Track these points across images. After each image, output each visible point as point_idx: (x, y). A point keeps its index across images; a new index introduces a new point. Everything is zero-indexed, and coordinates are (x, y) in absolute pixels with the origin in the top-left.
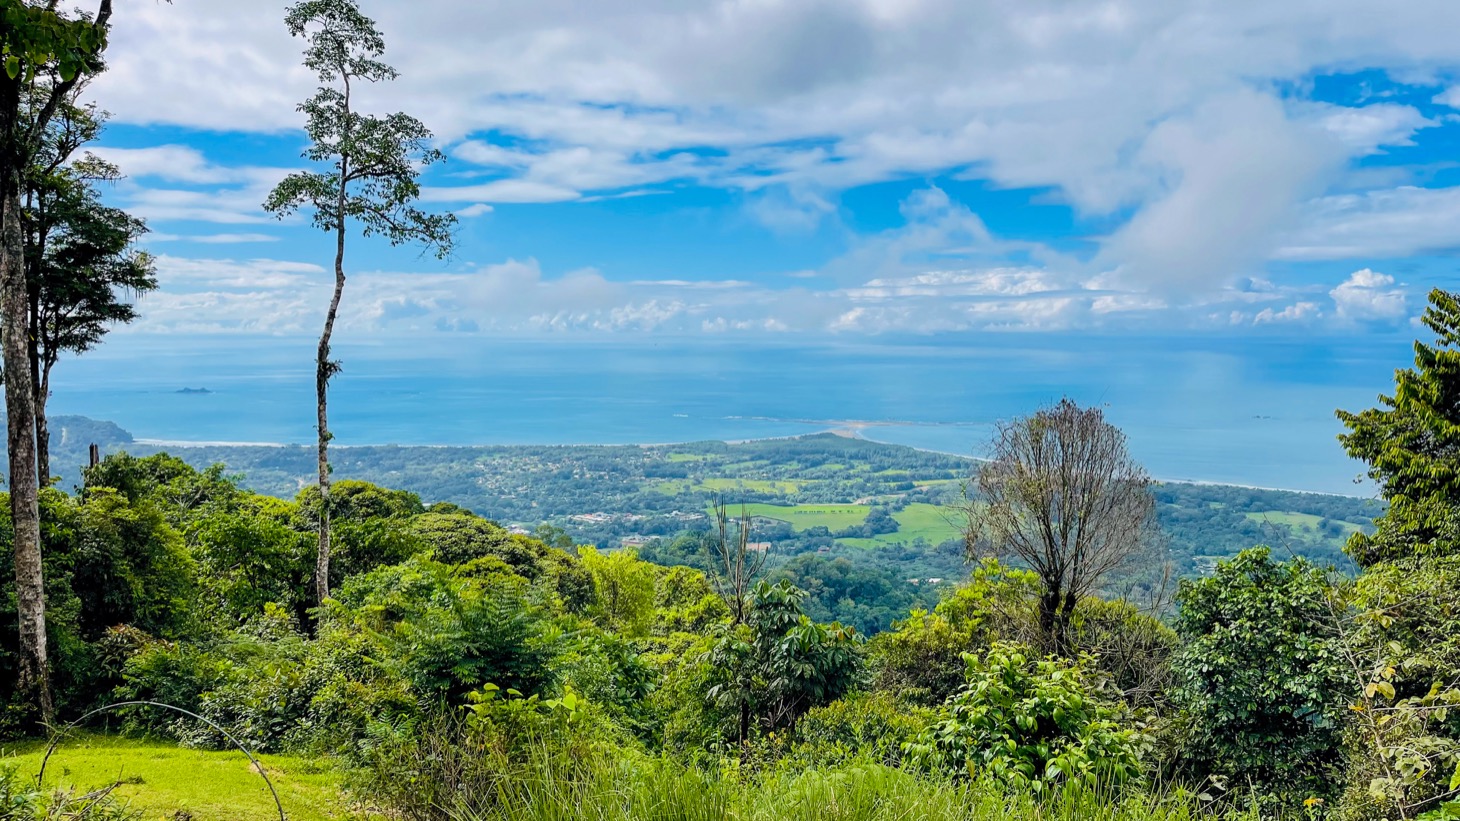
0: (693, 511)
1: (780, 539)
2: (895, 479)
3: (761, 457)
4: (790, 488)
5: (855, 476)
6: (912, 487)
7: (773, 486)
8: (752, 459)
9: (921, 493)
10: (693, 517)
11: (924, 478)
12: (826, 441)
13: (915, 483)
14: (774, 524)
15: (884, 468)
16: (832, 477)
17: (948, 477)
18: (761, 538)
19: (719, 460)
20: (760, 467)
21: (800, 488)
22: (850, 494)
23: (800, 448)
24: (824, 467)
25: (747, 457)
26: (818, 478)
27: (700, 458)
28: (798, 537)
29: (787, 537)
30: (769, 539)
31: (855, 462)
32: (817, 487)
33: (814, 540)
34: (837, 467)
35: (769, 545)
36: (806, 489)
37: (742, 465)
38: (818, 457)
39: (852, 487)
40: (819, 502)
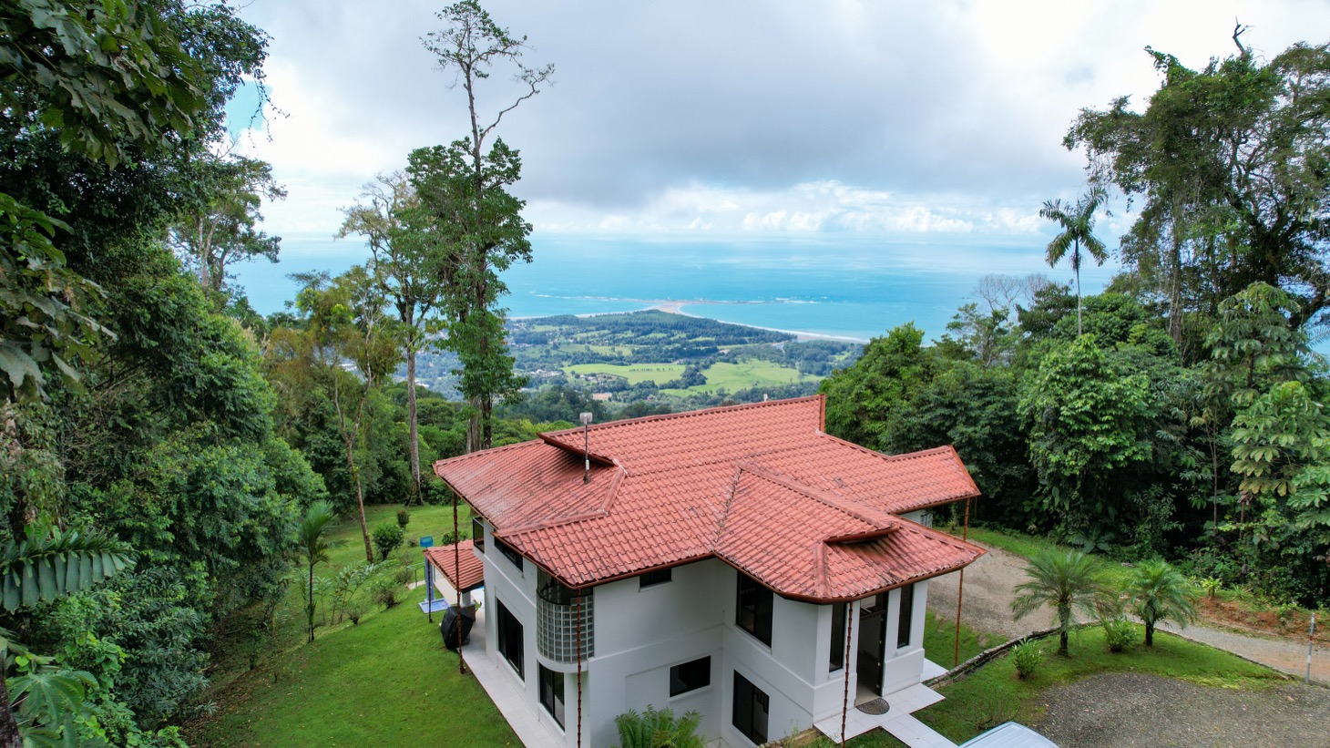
0: (553, 369)
1: (618, 391)
2: (704, 344)
3: (604, 328)
4: (626, 351)
5: (675, 342)
6: (717, 350)
7: (613, 349)
8: (597, 330)
9: (723, 354)
10: (553, 374)
11: (725, 344)
12: (654, 315)
13: (719, 347)
14: (614, 378)
15: (695, 336)
16: (657, 343)
17: (743, 342)
18: (605, 390)
19: (572, 331)
20: (604, 335)
21: (633, 351)
22: (670, 356)
23: (634, 321)
24: (652, 335)
25: (593, 328)
26: (646, 344)
27: (557, 328)
28: (632, 389)
29: (624, 388)
30: (611, 390)
31: (675, 332)
32: (646, 351)
33: (644, 391)
34: (660, 336)
35: (610, 395)
36: (638, 352)
37: (590, 334)
38: (647, 327)
39: (672, 351)
40: (647, 362)
